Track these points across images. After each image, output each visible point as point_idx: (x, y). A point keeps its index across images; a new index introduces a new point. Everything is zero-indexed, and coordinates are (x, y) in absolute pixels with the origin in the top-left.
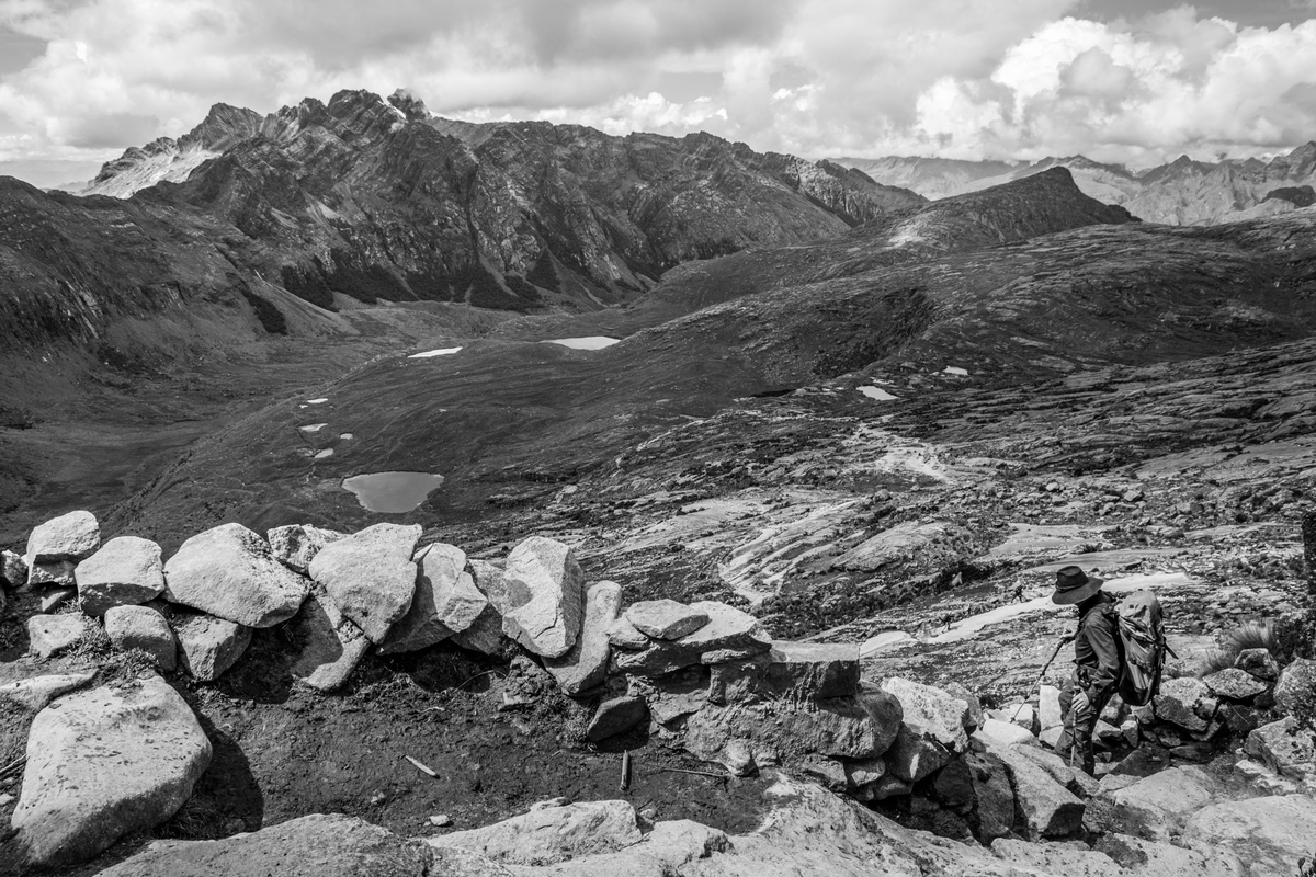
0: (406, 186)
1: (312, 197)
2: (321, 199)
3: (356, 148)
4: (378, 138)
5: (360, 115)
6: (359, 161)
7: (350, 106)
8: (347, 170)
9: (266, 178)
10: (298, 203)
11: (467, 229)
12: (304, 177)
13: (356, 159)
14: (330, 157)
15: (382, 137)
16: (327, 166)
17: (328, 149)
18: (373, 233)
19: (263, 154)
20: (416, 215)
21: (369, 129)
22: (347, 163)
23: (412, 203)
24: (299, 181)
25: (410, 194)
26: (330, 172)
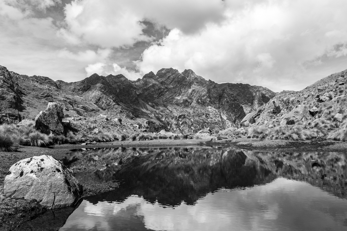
0: (189, 100)
1: (143, 102)
2: (148, 103)
3: (166, 88)
4: (177, 86)
5: (169, 77)
6: (167, 93)
7: (165, 74)
8: (162, 95)
9: (120, 90)
10: (136, 103)
11: (220, 119)
12: (140, 94)
13: (166, 92)
14: (154, 89)
15: (178, 85)
16: (153, 92)
17: (154, 86)
18: (172, 119)
19: (122, 81)
20: (194, 112)
21: (173, 82)
22: (162, 92)
23: (192, 107)
24: (138, 95)
25: (191, 103)
26: (154, 94)
